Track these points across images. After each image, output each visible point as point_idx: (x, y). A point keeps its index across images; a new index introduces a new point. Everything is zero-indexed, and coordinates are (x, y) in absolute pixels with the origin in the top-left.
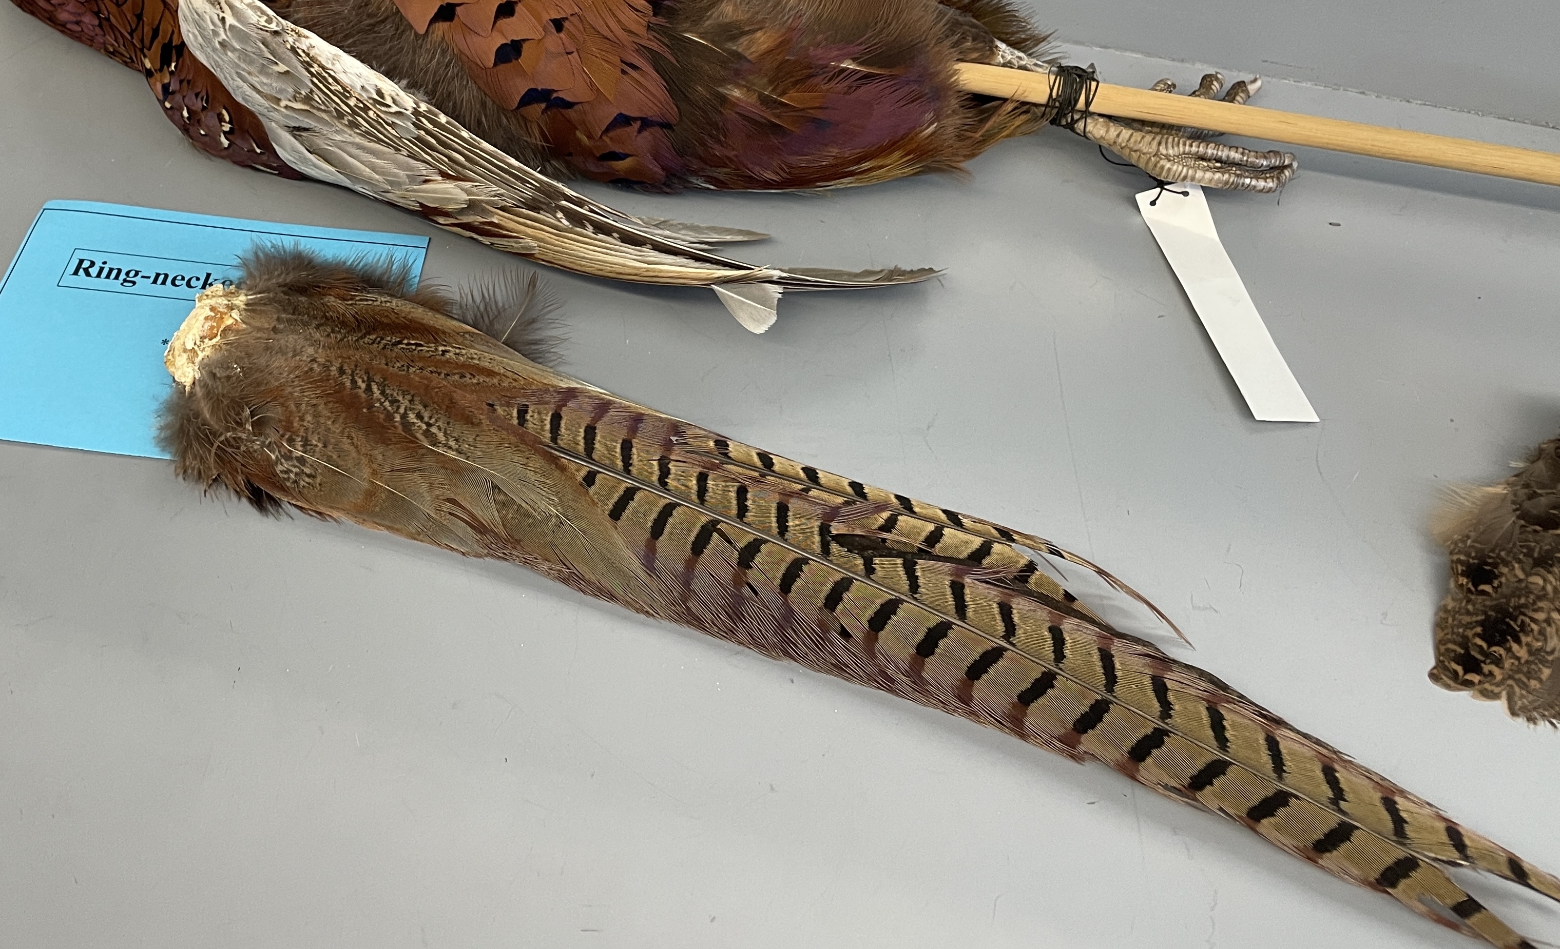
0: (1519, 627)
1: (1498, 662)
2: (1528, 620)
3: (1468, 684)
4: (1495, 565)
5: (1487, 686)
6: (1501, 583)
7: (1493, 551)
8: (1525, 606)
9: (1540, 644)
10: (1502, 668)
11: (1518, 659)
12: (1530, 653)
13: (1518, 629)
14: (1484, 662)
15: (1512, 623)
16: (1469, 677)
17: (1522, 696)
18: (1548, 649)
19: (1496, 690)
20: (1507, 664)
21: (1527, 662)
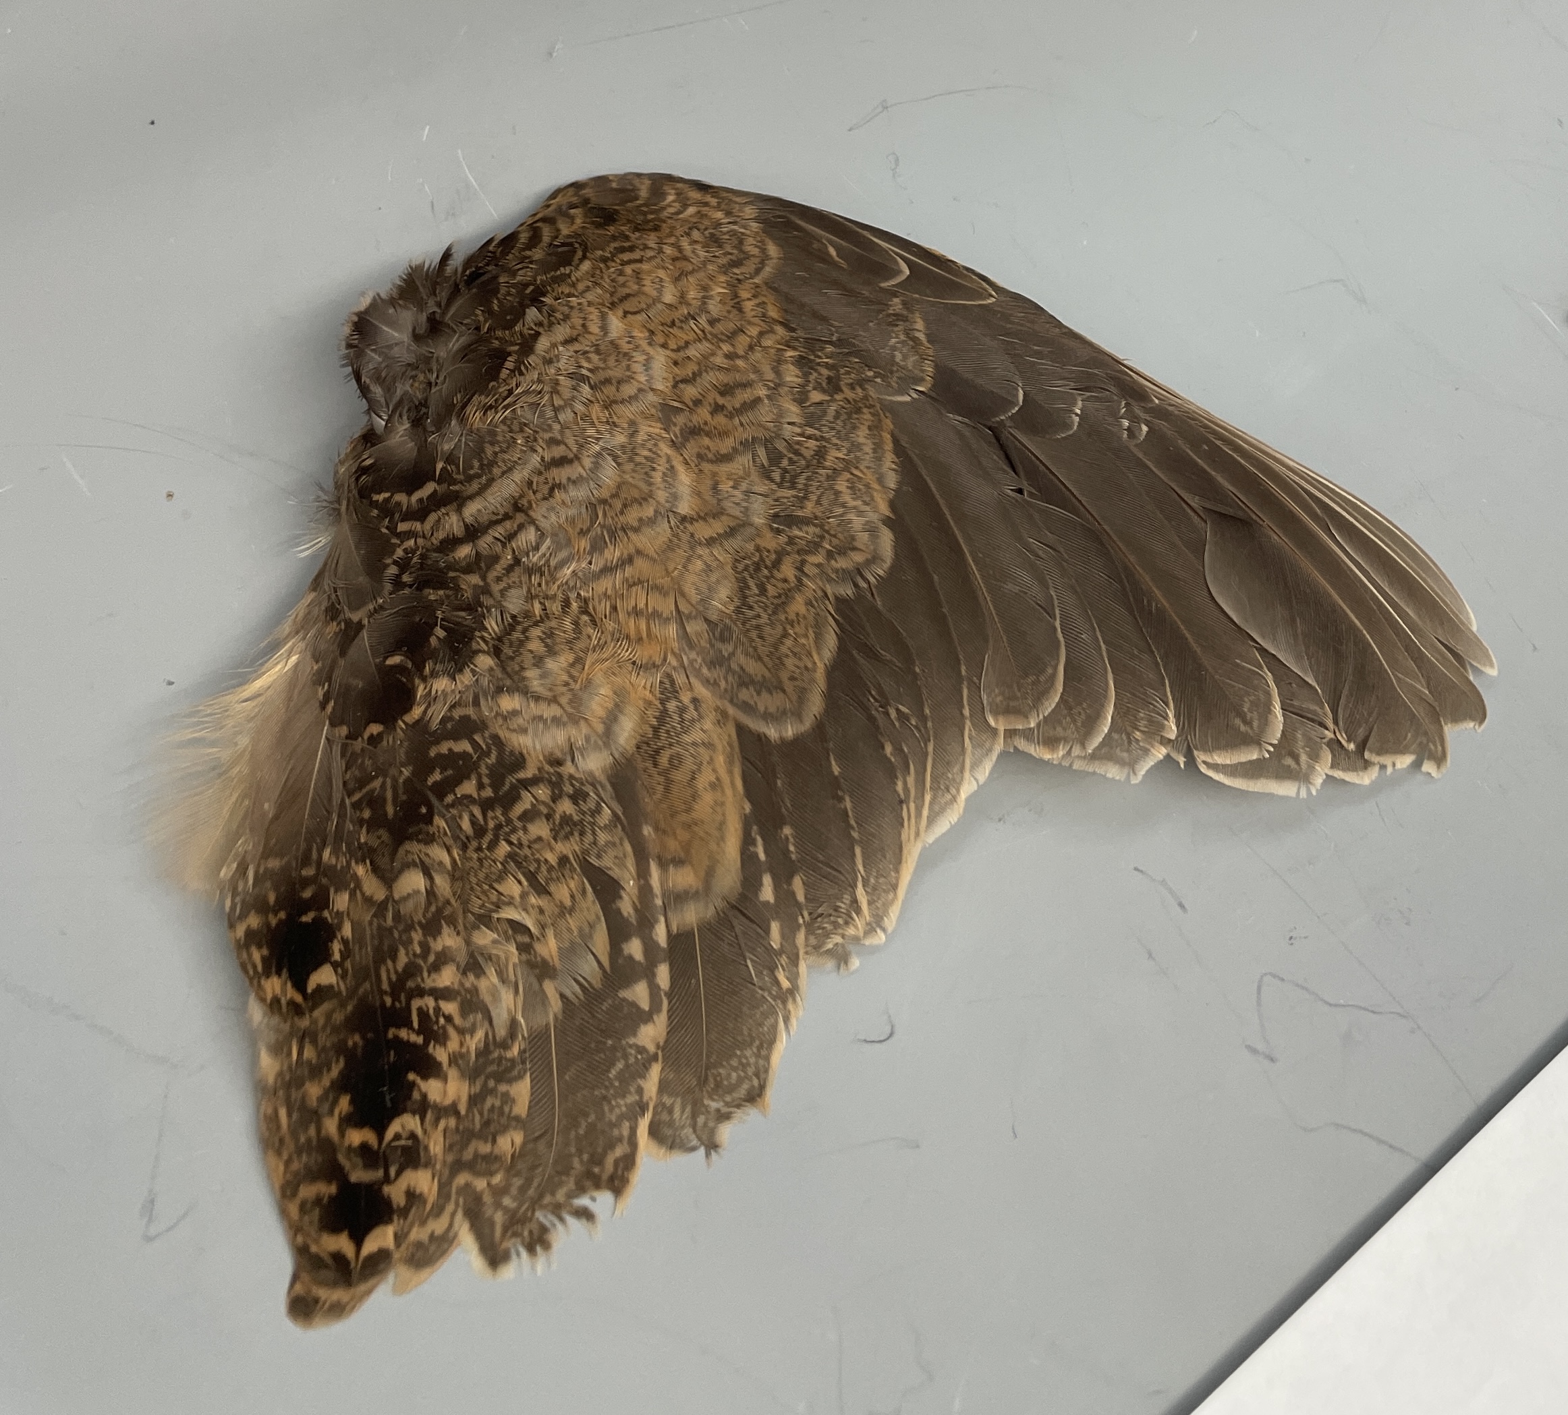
0: (418, 1033)
1: (412, 1155)
2: (430, 1002)
3: (378, 1264)
4: (321, 901)
5: (418, 1234)
6: (345, 942)
7: (305, 861)
8: (412, 970)
9: (480, 1034)
10: (429, 1164)
11: (453, 1110)
12: (471, 1074)
13: (420, 1040)
14: (387, 1180)
15: (403, 1034)
16: (371, 1245)
17: (499, 1192)
18: (501, 1032)
19: (438, 1226)
20: (436, 1145)
21: (474, 1100)
